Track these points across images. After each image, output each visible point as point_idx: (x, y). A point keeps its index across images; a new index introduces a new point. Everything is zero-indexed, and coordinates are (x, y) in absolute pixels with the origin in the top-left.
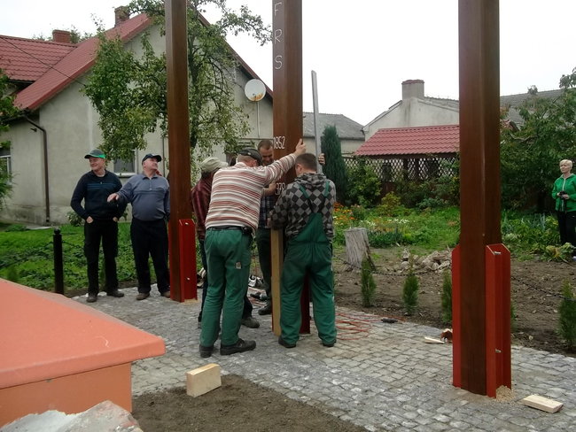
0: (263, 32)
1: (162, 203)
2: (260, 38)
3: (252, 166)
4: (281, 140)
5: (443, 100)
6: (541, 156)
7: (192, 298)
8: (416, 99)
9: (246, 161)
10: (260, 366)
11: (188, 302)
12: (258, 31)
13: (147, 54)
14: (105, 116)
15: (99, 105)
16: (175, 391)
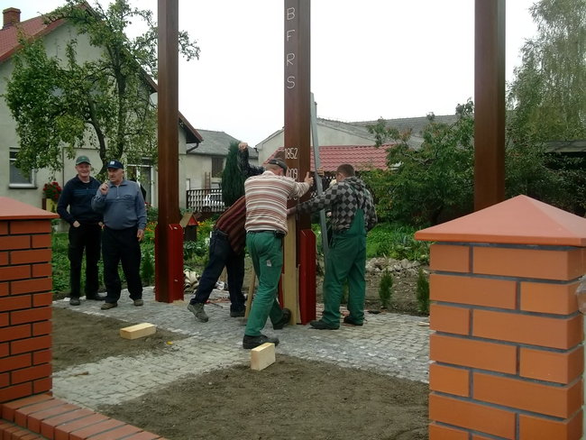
0: (190, 48)
1: (132, 210)
2: (185, 53)
3: (279, 174)
4: (293, 151)
5: (333, 121)
6: (442, 176)
7: (177, 299)
9: (274, 169)
10: (296, 347)
11: (176, 302)
12: (184, 46)
13: (72, 62)
14: (24, 123)
15: (17, 111)
16: (239, 367)
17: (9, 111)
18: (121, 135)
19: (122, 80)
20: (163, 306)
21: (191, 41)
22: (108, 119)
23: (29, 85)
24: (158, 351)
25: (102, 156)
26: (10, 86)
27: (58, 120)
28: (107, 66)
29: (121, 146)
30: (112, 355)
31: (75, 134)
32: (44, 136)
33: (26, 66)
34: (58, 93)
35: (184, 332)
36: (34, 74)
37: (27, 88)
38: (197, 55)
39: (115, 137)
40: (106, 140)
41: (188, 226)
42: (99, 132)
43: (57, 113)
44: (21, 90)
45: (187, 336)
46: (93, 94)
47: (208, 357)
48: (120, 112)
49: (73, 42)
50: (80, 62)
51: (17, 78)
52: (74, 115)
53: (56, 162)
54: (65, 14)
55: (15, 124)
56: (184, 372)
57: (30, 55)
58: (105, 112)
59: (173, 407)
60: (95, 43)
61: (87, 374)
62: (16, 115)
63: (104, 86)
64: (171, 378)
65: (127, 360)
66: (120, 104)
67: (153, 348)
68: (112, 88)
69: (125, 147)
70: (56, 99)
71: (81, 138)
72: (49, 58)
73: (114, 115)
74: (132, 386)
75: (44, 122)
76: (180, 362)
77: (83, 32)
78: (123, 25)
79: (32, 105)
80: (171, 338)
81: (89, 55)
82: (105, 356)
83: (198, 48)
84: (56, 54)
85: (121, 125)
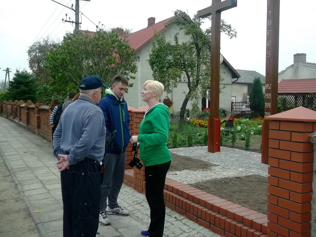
0: (232, 32)
2: (230, 35)
4: (269, 86)
7: (217, 151)
8: (302, 64)
11: (217, 153)
12: (229, 32)
13: (177, 43)
14: (155, 72)
15: (153, 67)
16: (237, 177)
17: (149, 67)
18: (198, 76)
19: (199, 50)
20: (211, 154)
21: (232, 29)
22: (192, 69)
23: (158, 54)
24: (205, 169)
25: (189, 86)
26: (150, 55)
27: (170, 70)
28: (192, 44)
29: (197, 82)
30: (186, 169)
31: (177, 76)
32: (164, 77)
33: (157, 46)
34: (170, 58)
35: (217, 164)
36: (160, 50)
37: (157, 56)
38: (236, 36)
39: (195, 77)
40: (191, 79)
41: (229, 120)
42: (188, 75)
43: (170, 67)
44: (155, 57)
45: (218, 165)
46: (186, 57)
47: (225, 173)
48: (198, 65)
49: (177, 34)
50: (180, 43)
51: (153, 52)
52: (176, 67)
53: (169, 89)
54: (174, 21)
55: (152, 72)
56: (214, 177)
57: (159, 41)
58: (191, 66)
59: (207, 187)
60: (187, 34)
61: (176, 174)
62: (152, 68)
63: (191, 54)
64: (208, 179)
65: (192, 172)
66: (198, 62)
67: (203, 168)
68: (195, 54)
69: (199, 82)
70: (169, 60)
71: (180, 78)
72: (167, 42)
73: (195, 67)
74: (192, 179)
75: (164, 71)
76: (213, 174)
77: (182, 29)
78: (200, 24)
79: (159, 64)
80: (211, 166)
81: (185, 39)
82: (184, 169)
83: (236, 32)
84: (170, 40)
85: (198, 71)
